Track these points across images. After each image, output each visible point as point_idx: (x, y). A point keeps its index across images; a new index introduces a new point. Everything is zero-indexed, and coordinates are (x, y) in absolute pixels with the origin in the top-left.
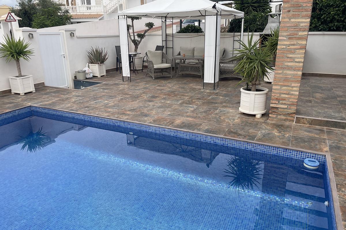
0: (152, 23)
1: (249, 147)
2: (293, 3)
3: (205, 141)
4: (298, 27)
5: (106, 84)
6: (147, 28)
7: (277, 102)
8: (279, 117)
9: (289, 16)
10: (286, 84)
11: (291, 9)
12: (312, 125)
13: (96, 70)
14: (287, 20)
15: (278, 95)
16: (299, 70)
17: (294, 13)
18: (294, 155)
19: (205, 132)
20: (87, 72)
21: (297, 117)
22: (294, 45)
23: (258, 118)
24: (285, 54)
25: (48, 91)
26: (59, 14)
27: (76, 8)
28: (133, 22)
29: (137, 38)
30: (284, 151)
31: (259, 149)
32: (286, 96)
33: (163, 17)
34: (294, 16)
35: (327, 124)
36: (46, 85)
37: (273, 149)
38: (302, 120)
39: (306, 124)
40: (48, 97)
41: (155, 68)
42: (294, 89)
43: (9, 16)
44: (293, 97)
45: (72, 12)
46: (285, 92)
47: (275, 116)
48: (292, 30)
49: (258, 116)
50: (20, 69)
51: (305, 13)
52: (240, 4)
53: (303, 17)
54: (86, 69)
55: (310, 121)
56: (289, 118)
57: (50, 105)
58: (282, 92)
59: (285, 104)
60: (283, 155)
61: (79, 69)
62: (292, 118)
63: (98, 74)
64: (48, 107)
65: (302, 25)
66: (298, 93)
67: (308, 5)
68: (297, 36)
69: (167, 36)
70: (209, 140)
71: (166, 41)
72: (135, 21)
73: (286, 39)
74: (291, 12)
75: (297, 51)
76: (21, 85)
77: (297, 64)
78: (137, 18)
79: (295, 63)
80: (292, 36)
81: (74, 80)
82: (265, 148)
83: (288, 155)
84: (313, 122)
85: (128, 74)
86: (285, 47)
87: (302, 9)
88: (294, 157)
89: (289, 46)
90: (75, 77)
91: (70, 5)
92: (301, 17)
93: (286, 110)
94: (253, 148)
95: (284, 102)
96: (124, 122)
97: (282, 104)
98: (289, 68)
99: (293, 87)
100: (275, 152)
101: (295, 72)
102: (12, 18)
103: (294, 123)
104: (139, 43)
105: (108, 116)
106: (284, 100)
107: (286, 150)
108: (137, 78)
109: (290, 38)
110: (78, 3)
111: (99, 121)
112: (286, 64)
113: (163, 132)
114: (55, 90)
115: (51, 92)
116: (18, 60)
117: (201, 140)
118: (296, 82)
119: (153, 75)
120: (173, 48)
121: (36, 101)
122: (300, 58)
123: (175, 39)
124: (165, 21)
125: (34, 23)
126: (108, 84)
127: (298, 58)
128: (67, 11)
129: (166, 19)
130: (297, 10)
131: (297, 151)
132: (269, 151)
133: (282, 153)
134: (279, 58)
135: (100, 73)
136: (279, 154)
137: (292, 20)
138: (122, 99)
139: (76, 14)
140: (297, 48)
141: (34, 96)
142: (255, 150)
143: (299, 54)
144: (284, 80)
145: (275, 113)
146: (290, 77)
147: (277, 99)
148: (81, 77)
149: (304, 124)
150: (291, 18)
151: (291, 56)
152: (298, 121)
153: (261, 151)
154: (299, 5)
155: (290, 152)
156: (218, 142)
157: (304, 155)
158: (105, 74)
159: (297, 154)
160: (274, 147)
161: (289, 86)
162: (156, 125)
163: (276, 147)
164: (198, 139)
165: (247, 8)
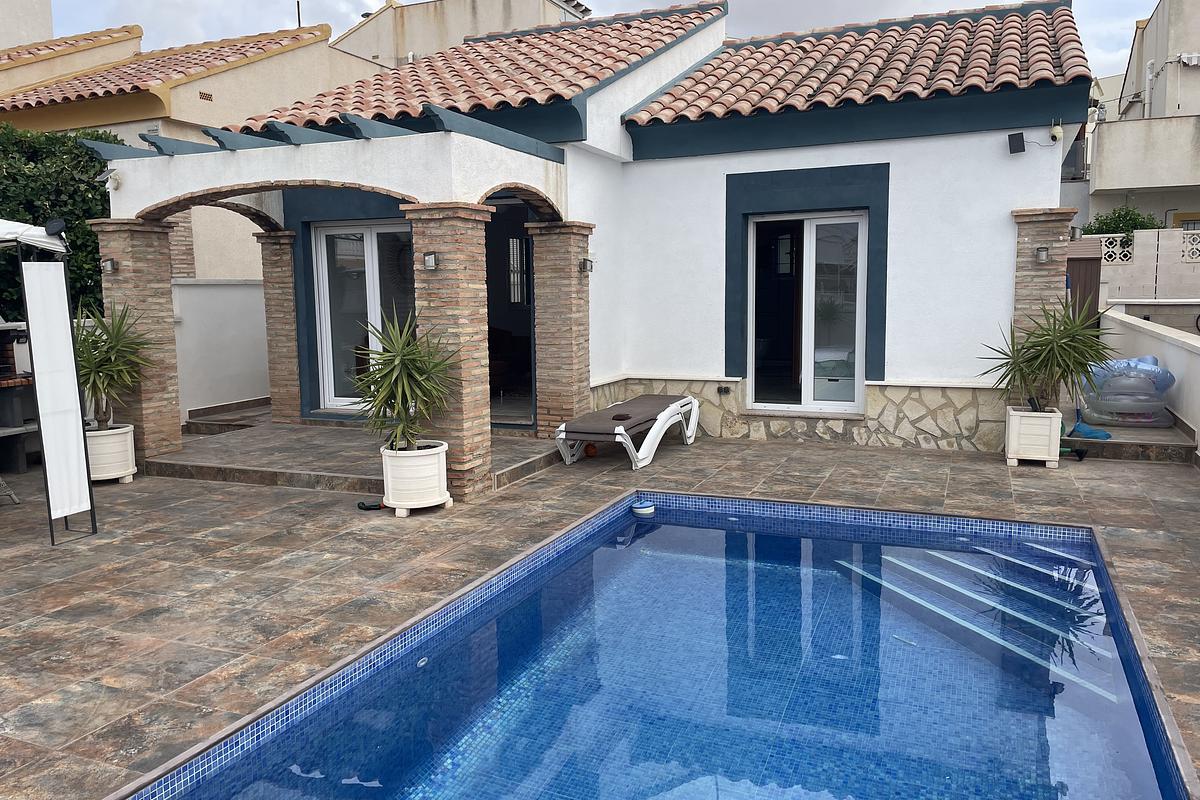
2: (468, 253)
4: (477, 299)
7: (471, 457)
8: (477, 488)
9: (466, 278)
11: (468, 264)
12: (511, 482)
17: (471, 272)
21: (497, 476)
22: (477, 334)
24: (470, 354)
32: (480, 440)
38: (502, 479)
46: (477, 431)
47: (471, 489)
48: (472, 304)
51: (481, 274)
53: (480, 280)
55: (509, 476)
56: (487, 484)
74: (468, 270)
75: (481, 344)
80: (473, 317)
86: (468, 338)
87: (478, 266)
89: (473, 337)
98: (477, 380)
103: (497, 490)
106: (478, 448)
109: (471, 321)
112: (473, 372)
127: (483, 358)
130: (473, 267)
137: (470, 286)
140: (480, 339)
143: (483, 350)
144: (475, 407)
147: (470, 449)
149: (505, 484)
151: (476, 355)
152: (499, 481)
154: (474, 258)
161: (480, 417)
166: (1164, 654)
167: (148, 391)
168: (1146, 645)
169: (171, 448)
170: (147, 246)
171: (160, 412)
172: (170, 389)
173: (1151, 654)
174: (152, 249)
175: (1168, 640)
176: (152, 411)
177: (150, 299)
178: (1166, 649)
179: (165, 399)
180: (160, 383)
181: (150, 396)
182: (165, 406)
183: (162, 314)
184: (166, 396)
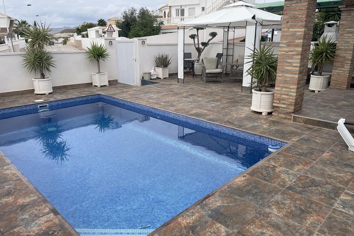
0: (215, 32)
1: (235, 133)
2: (290, 15)
3: (206, 126)
4: (294, 36)
5: (163, 84)
6: (211, 37)
7: (278, 102)
8: (280, 115)
9: (288, 26)
10: (285, 86)
11: (290, 20)
12: (306, 124)
13: (160, 72)
14: (286, 29)
15: (279, 96)
16: (295, 74)
17: (292, 24)
18: (267, 142)
19: (207, 120)
20: (152, 73)
21: (293, 116)
22: (291, 51)
23: (264, 116)
24: (285, 59)
25: (117, 86)
26: (154, 25)
27: (170, 20)
28: (198, 32)
29: (201, 46)
30: (259, 138)
31: (242, 135)
32: (286, 97)
33: (225, 27)
34: (292, 26)
35: (319, 123)
36: (119, 81)
37: (252, 136)
38: (298, 119)
39: (302, 123)
40: (115, 90)
41: (206, 72)
42: (292, 90)
43: (110, 27)
44: (291, 97)
45: (167, 23)
46: (284, 93)
47: (276, 114)
48: (290, 38)
49: (264, 114)
50: (99, 67)
51: (300, 24)
52: (325, 13)
53: (299, 27)
54: (152, 72)
55: (305, 121)
56: (288, 117)
57: (113, 94)
58: (282, 93)
59: (284, 104)
60: (259, 141)
61: (147, 71)
62: (290, 117)
63: (161, 76)
64: (110, 96)
65: (298, 34)
66: (295, 94)
67: (303, 16)
68: (294, 44)
69: (229, 45)
70: (208, 126)
71: (227, 48)
72: (200, 31)
73: (285, 46)
74: (290, 23)
75: (294, 56)
76: (99, 80)
77: (294, 68)
78: (202, 29)
79: (292, 68)
80: (290, 44)
81: (141, 80)
82: (246, 135)
83: (262, 142)
84: (307, 121)
85: (182, 76)
86: (284, 53)
87: (298, 20)
88: (267, 143)
89: (288, 52)
90: (143, 77)
91: (167, 17)
92: (297, 27)
93: (285, 109)
94: (238, 134)
95: (284, 102)
96: (154, 109)
97: (283, 104)
98: (288, 72)
99: (291, 89)
100: (252, 138)
101: (293, 76)
102: (112, 29)
103: (292, 122)
104: (202, 51)
105: (145, 104)
106: (284, 100)
107: (261, 137)
108: (192, 81)
109: (288, 46)
110: (172, 15)
111: (139, 107)
112: (286, 68)
113: (178, 118)
114: (123, 85)
115: (119, 87)
116: (98, 61)
117: (203, 126)
118: (293, 84)
119: (204, 79)
120: (233, 55)
121: (105, 91)
122: (297, 63)
123: (235, 47)
124: (228, 30)
125: (130, 34)
126: (165, 84)
127: (295, 63)
128: (162, 23)
129: (228, 29)
130: (294, 21)
131: (269, 138)
132: (249, 137)
133: (258, 140)
134: (280, 62)
135: (163, 75)
136: (256, 140)
137: (290, 30)
138: (165, 95)
139: (170, 25)
140: (294, 54)
141: (105, 89)
142: (239, 136)
143: (296, 59)
144: (284, 82)
145: (277, 112)
146: (288, 79)
147: (278, 99)
148: (147, 78)
149: (300, 122)
150: (289, 28)
151: (289, 61)
152: (295, 119)
153: (243, 137)
154: (296, 17)
155: (264, 139)
156: (214, 128)
157: (273, 142)
158: (167, 76)
159: (268, 141)
160: (252, 134)
161: (288, 88)
162: (174, 113)
163: (253, 134)
164: (201, 125)
165: (332, 16)
166: (5, 168)
167: (336, 66)
168: (12, 169)
169: (340, 88)
170: (348, 15)
171: (339, 74)
172: (346, 67)
173: (9, 166)
174: (350, 16)
175: (6, 174)
176: (336, 73)
177: (345, 35)
178: (5, 170)
179: (342, 70)
180: (341, 64)
181: (336, 68)
182: (342, 73)
183: (348, 40)
184: (343, 69)
